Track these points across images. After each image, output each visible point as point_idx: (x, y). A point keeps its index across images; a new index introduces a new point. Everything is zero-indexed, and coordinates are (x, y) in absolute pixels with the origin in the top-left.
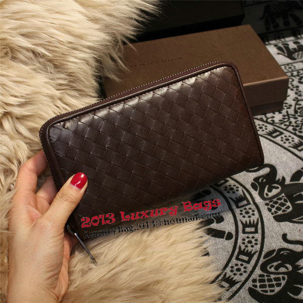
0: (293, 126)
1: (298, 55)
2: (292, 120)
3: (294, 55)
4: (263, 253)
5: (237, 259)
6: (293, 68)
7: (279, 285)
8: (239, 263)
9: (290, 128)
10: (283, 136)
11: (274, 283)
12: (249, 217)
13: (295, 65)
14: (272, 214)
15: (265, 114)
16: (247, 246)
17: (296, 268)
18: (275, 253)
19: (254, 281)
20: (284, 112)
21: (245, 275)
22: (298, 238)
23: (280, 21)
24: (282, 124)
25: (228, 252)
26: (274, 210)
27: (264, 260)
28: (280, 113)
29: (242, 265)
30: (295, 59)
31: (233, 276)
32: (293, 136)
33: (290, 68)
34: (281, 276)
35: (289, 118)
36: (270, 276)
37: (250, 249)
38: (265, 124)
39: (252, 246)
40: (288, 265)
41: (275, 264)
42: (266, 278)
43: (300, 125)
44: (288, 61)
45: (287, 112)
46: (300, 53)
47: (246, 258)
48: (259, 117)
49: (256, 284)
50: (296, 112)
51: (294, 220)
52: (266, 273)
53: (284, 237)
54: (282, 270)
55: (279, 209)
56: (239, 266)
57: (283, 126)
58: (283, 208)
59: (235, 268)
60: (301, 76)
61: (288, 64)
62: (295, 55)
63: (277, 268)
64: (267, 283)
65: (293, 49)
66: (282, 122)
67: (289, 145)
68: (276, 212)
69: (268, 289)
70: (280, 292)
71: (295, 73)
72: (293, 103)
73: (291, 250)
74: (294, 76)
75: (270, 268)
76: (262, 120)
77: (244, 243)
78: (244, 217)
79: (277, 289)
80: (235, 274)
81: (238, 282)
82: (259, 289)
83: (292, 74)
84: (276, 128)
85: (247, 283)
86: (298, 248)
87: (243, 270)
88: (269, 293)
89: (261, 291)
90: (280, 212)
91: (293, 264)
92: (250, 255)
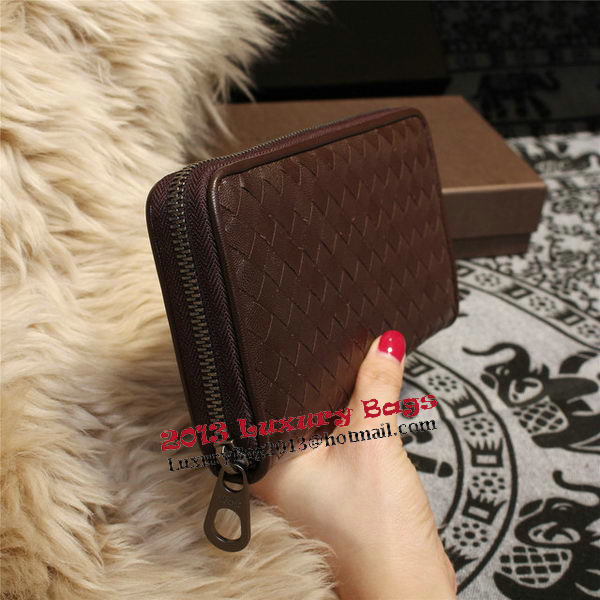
0: (550, 282)
1: (545, 166)
2: (547, 271)
3: (537, 166)
4: (518, 507)
5: (465, 513)
7: (556, 569)
8: (471, 522)
9: (546, 285)
10: (533, 297)
11: (546, 564)
12: (484, 435)
14: (530, 431)
15: (493, 257)
16: (482, 491)
17: (588, 537)
18: (541, 508)
19: (505, 559)
20: (530, 256)
21: (485, 548)
22: (585, 480)
24: (527, 276)
25: (445, 500)
26: (531, 424)
27: (522, 519)
28: (522, 255)
29: (476, 526)
30: (541, 173)
31: (459, 547)
32: (551, 298)
34: (558, 551)
35: (540, 269)
36: (536, 551)
37: (489, 496)
38: (496, 275)
39: (494, 492)
41: (545, 527)
42: (528, 554)
43: (564, 281)
45: (536, 258)
46: (550, 163)
47: (484, 514)
48: (482, 261)
49: (507, 565)
50: (553, 259)
51: (574, 446)
52: (527, 543)
53: (557, 476)
55: (541, 422)
56: (471, 529)
57: (530, 280)
58: (551, 422)
59: (463, 531)
62: (541, 166)
63: (549, 535)
64: (531, 564)
65: (534, 156)
66: (528, 273)
67: (546, 313)
68: (536, 429)
70: (559, 582)
72: (546, 244)
73: (573, 502)
75: (536, 534)
76: (487, 266)
77: (476, 485)
78: (473, 434)
79: (553, 577)
80: (463, 544)
81: (470, 561)
84: (518, 283)
85: (490, 563)
86: (589, 499)
87: (479, 536)
88: (537, 585)
89: (521, 579)
90: (544, 430)
92: (492, 509)
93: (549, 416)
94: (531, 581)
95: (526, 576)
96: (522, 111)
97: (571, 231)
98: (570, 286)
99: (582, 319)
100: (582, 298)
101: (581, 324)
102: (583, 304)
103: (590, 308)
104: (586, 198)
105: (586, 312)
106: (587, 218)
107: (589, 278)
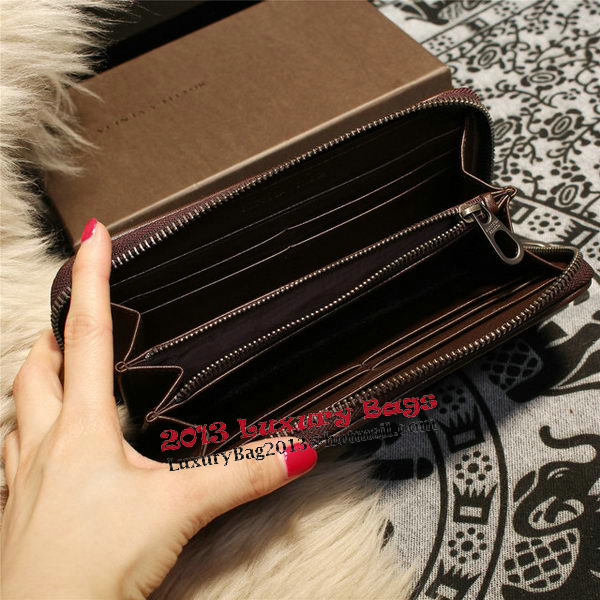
1: (449, 11)
3: (440, 15)
4: (511, 487)
5: (458, 518)
6: (447, 43)
7: (565, 559)
8: (465, 527)
11: (554, 555)
12: (455, 408)
13: (449, 34)
14: (503, 387)
16: (469, 482)
18: (536, 481)
19: (509, 565)
21: (486, 555)
22: (576, 429)
25: (432, 507)
26: (503, 376)
27: (517, 504)
29: (471, 531)
30: (445, 22)
31: (459, 566)
33: (441, 44)
34: (564, 534)
36: (540, 542)
37: (478, 485)
39: (482, 477)
40: (573, 502)
41: (544, 506)
42: (533, 549)
43: (501, 164)
44: (433, 29)
46: (452, 6)
47: (476, 512)
49: (514, 572)
51: (555, 388)
52: (528, 536)
53: (545, 433)
54: (564, 517)
55: (513, 371)
56: (468, 537)
58: (523, 367)
59: (460, 542)
60: (469, 55)
61: (435, 38)
62: (444, 14)
63: (550, 515)
64: (538, 562)
65: (435, 4)
68: (509, 381)
69: (544, 575)
71: (456, 53)
74: (456, 60)
75: (536, 520)
77: (461, 476)
78: (444, 411)
79: (565, 570)
80: (463, 560)
81: (475, 578)
82: (524, 584)
83: (450, 56)
85: (494, 576)
86: (585, 454)
87: (477, 543)
88: (551, 586)
89: (531, 586)
90: (519, 379)
91: (582, 496)
92: (483, 501)
93: (520, 359)
94: (542, 584)
95: (536, 579)
97: (495, 92)
98: (509, 168)
99: (531, 209)
100: (525, 181)
101: (531, 218)
102: (528, 189)
103: (537, 191)
104: (502, 39)
105: (533, 199)
106: (509, 66)
107: (528, 149)
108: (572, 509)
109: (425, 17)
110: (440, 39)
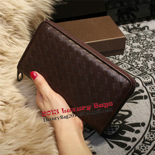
0: (128, 60)
1: (133, 31)
2: (128, 58)
3: (131, 31)
6: (130, 36)
7: (114, 130)
9: (127, 62)
10: (123, 65)
11: (112, 129)
13: (131, 35)
15: (115, 55)
17: (124, 122)
20: (124, 55)
22: (126, 109)
23: (125, 16)
24: (123, 60)
28: (122, 55)
30: (132, 33)
32: (128, 65)
33: (129, 36)
34: (116, 126)
35: (126, 57)
38: (115, 60)
40: (120, 121)
43: (132, 60)
44: (128, 33)
45: (126, 55)
46: (134, 30)
48: (112, 57)
50: (130, 54)
54: (117, 123)
57: (123, 61)
60: (134, 40)
61: (128, 35)
62: (132, 31)
64: (109, 129)
65: (131, 28)
66: (123, 59)
67: (125, 68)
69: (109, 132)
70: (115, 133)
71: (131, 39)
72: (129, 51)
73: (122, 114)
74: (131, 40)
76: (113, 58)
79: (113, 132)
83: (130, 39)
84: (120, 61)
86: (126, 113)
88: (109, 134)
89: (106, 133)
91: (122, 121)
94: (108, 133)
96: (128, 17)
97: (136, 47)
98: (133, 61)
99: (134, 69)
100: (135, 64)
101: (134, 71)
102: (135, 66)
103: (137, 66)
104: (142, 38)
105: (136, 68)
106: (141, 43)
107: (138, 59)
108: (119, 122)
109: (128, 31)
110: (129, 35)
